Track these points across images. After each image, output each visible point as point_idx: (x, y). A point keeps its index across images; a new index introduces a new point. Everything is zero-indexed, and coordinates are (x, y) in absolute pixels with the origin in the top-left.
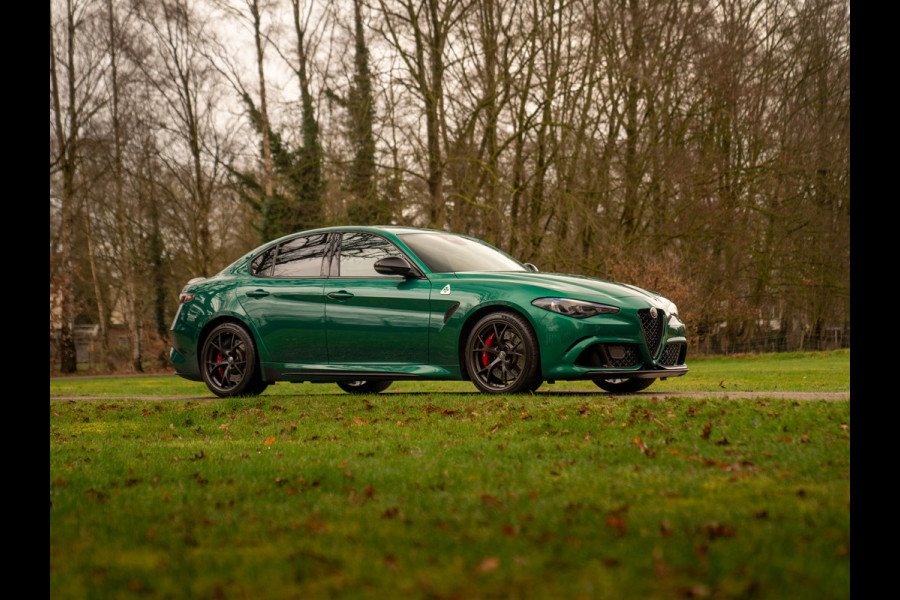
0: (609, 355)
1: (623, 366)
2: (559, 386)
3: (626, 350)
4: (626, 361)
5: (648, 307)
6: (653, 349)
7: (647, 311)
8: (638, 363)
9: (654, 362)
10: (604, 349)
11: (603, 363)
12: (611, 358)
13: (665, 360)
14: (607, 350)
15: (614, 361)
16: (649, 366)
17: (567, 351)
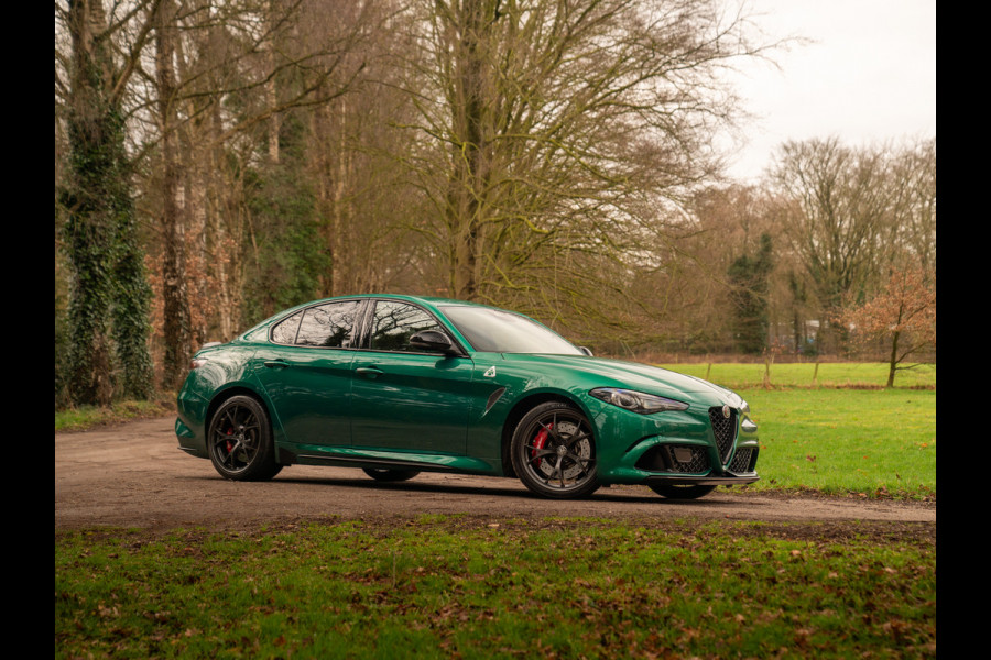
0: (674, 457)
1: (689, 471)
2: (615, 490)
3: (694, 453)
4: (693, 466)
5: (720, 405)
6: (724, 454)
7: (719, 409)
8: (707, 468)
9: (724, 468)
10: (669, 450)
11: (667, 466)
12: (676, 461)
13: (735, 466)
14: (672, 452)
15: (679, 465)
16: (717, 473)
17: (627, 451)
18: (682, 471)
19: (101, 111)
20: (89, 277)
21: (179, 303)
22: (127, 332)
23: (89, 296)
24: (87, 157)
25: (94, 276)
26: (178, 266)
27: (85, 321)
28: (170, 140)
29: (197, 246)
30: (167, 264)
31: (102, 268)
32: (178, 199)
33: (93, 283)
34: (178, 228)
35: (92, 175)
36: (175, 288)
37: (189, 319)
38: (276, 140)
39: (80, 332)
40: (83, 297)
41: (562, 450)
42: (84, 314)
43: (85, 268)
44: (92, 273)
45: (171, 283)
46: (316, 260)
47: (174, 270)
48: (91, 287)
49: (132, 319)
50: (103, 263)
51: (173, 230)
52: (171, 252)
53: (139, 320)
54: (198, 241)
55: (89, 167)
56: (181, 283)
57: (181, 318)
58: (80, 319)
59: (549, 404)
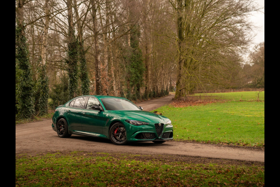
4: (150, 138)
6: (159, 135)
7: (158, 124)
9: (159, 138)
11: (143, 138)
12: (145, 137)
13: (164, 137)
14: (144, 134)
17: (133, 134)
18: (147, 139)
19: (75, 41)
20: (72, 80)
21: (99, 84)
22: (84, 92)
23: (73, 85)
24: (72, 52)
25: (74, 80)
26: (99, 75)
27: (72, 90)
28: (96, 45)
29: (106, 69)
30: (96, 74)
31: (75, 77)
32: (98, 59)
33: (74, 81)
34: (98, 65)
35: (73, 56)
36: (98, 80)
37: (102, 87)
38: (130, 40)
39: (71, 93)
40: (71, 85)
41: (121, 134)
42: (72, 89)
43: (72, 78)
44: (73, 79)
45: (97, 79)
46: (142, 69)
47: (98, 76)
48: (73, 82)
49: (86, 88)
50: (76, 76)
51: (97, 66)
52: (97, 72)
53: (87, 89)
54: (106, 68)
55: (72, 54)
56: (100, 79)
57: (100, 87)
58: (71, 90)
59: (117, 123)
